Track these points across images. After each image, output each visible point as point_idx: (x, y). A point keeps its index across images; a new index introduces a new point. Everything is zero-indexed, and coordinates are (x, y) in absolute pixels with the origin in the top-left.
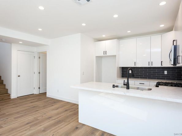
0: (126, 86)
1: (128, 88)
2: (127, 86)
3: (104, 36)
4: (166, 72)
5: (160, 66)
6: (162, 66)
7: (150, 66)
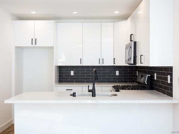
0: (91, 93)
1: (94, 95)
2: (93, 93)
3: (33, 13)
4: (117, 73)
5: (112, 64)
6: (115, 65)
7: (100, 65)
